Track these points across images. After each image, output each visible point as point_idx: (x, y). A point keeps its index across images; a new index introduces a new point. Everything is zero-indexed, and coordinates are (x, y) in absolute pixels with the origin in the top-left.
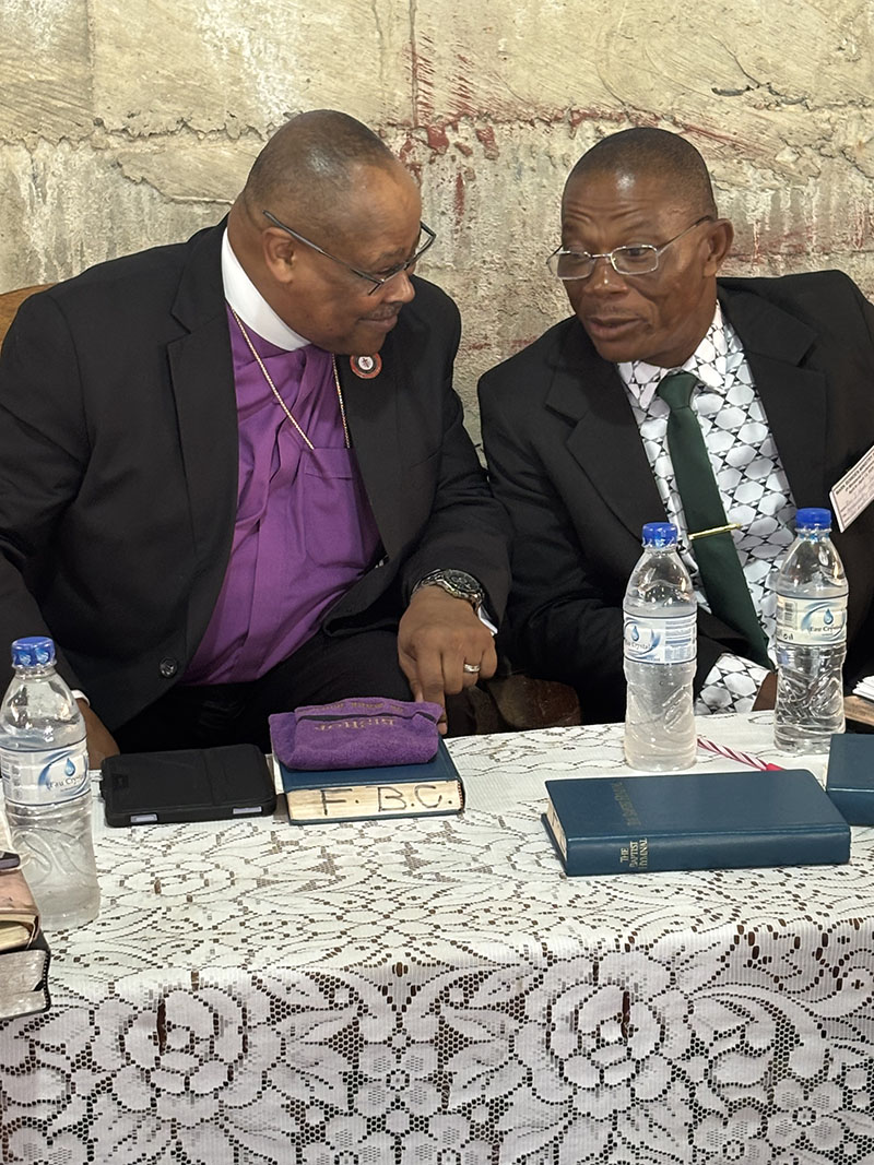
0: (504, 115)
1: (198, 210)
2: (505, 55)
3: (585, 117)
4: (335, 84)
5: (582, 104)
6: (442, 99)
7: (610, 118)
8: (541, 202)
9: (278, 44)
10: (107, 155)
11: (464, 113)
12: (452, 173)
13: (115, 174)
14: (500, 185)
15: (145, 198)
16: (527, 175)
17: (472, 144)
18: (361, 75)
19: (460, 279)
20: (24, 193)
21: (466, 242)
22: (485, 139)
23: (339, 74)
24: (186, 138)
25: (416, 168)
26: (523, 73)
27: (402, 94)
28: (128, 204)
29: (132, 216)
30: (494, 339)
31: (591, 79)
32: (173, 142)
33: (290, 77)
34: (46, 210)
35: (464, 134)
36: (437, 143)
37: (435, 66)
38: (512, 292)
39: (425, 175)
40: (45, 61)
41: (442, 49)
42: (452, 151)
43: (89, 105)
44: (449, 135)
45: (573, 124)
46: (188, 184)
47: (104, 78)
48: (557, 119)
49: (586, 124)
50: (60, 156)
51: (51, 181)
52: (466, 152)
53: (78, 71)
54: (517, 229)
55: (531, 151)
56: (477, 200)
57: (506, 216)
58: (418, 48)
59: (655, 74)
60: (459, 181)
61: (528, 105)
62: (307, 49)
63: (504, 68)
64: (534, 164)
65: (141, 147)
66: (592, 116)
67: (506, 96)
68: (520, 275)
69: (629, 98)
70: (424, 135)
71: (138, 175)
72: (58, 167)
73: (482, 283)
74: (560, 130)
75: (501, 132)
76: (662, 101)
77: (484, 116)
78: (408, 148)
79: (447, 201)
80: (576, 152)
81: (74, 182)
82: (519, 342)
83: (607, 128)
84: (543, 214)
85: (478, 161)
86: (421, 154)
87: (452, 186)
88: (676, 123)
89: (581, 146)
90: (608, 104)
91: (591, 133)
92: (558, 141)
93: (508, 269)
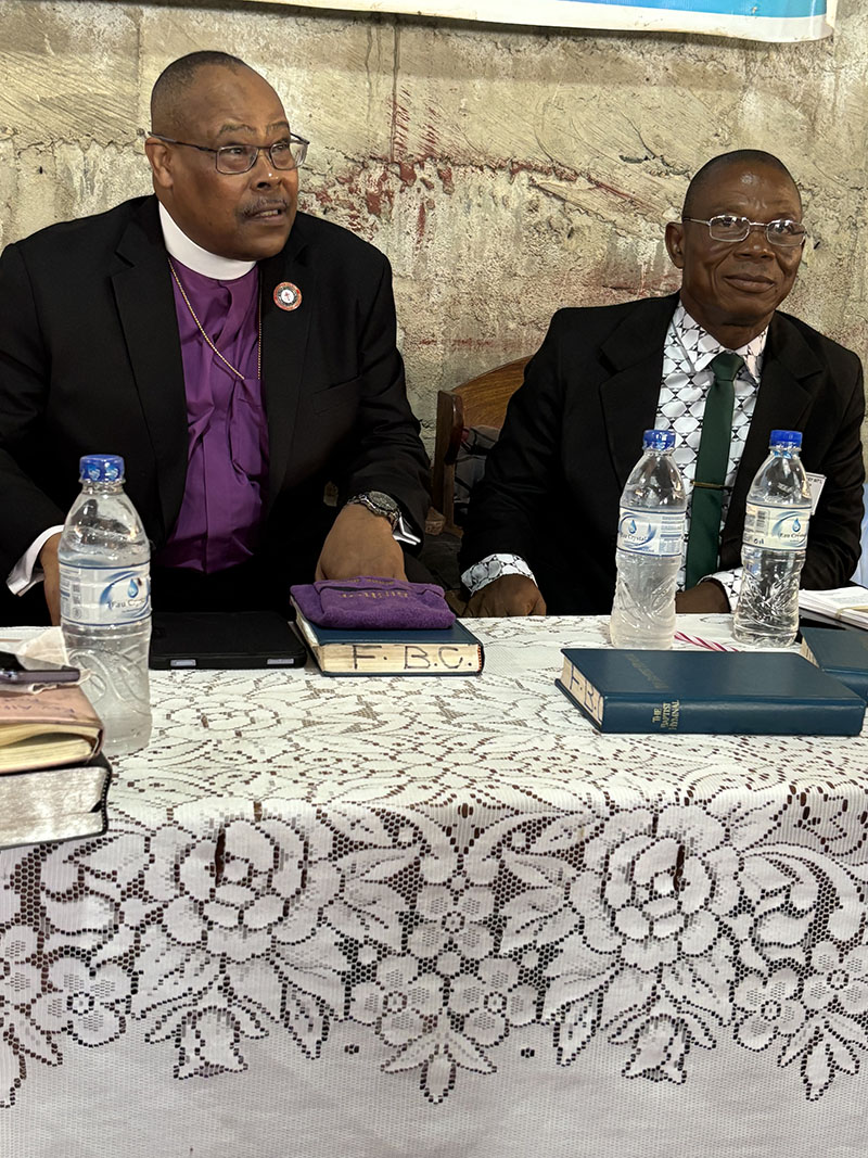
0: (461, 160)
2: (465, 112)
3: (522, 167)
4: (331, 121)
5: (521, 157)
6: (414, 142)
7: (541, 171)
8: (483, 232)
9: (289, 83)
11: (430, 155)
12: (416, 203)
14: (453, 215)
16: (474, 209)
17: (434, 180)
18: (353, 116)
19: (417, 287)
20: (77, 184)
21: (423, 258)
22: (445, 177)
23: (335, 114)
25: (389, 194)
26: (477, 127)
27: (383, 134)
30: (440, 337)
31: (530, 138)
35: (428, 172)
36: (407, 177)
37: (411, 114)
38: (456, 302)
39: (396, 201)
40: (102, 78)
41: (417, 102)
42: (418, 184)
43: (135, 118)
44: (417, 170)
45: (513, 173)
48: (501, 167)
49: (523, 174)
50: (108, 158)
51: (99, 177)
52: (429, 186)
53: (129, 89)
54: (464, 251)
55: (480, 190)
56: (434, 225)
57: (457, 239)
58: (399, 99)
59: (578, 140)
60: (422, 209)
61: (480, 153)
62: (312, 90)
63: (463, 122)
64: (480, 200)
66: (528, 167)
67: (464, 145)
68: (463, 288)
69: (556, 156)
70: (397, 169)
72: (105, 166)
73: (434, 291)
74: (503, 176)
75: (457, 173)
76: (581, 161)
77: (446, 159)
78: (384, 178)
79: (411, 224)
80: (513, 196)
81: (117, 179)
82: (458, 341)
83: (539, 179)
84: (483, 242)
85: (437, 194)
86: (394, 184)
87: (416, 212)
88: (590, 180)
89: (517, 191)
90: (540, 160)
91: (525, 181)
92: (501, 185)
93: (454, 282)
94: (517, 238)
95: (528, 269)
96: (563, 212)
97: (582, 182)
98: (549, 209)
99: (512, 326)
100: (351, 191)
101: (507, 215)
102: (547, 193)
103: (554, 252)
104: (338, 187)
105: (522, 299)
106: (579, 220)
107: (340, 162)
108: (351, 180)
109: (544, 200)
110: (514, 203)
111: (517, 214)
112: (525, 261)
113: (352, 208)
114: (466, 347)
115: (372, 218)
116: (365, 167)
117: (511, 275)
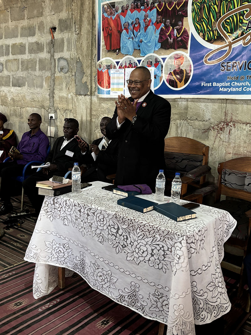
0: (237, 122)
1: (197, 130)
2: (238, 114)
3: (248, 123)
4: (215, 116)
6: (229, 119)
8: (240, 135)
9: (209, 110)
10: (188, 122)
11: (231, 121)
12: (229, 129)
13: (188, 125)
14: (235, 132)
15: (191, 128)
16: (239, 131)
18: (219, 115)
21: (230, 139)
22: (234, 125)
23: (216, 114)
24: (197, 121)
26: (240, 116)
27: (223, 118)
28: (189, 128)
29: (189, 130)
30: (232, 153)
32: (195, 121)
33: (210, 114)
34: (181, 128)
35: (231, 124)
36: (227, 125)
37: (228, 114)
38: (235, 147)
39: (225, 129)
41: (229, 112)
42: (229, 126)
43: (186, 116)
44: (229, 124)
45: (246, 124)
46: (196, 127)
47: (189, 113)
48: (244, 123)
49: (248, 125)
52: (231, 126)
53: (186, 111)
54: (237, 138)
55: (240, 127)
56: (232, 133)
57: (236, 136)
58: (226, 112)
60: (230, 130)
61: (240, 121)
62: (212, 111)
64: (240, 129)
65: (192, 121)
67: (237, 119)
68: (236, 144)
70: (226, 123)
71: (190, 125)
72: (182, 123)
73: (231, 145)
75: (236, 124)
77: (234, 122)
78: (224, 125)
79: (228, 133)
80: (246, 128)
84: (240, 137)
85: (233, 128)
92: (244, 126)
94: (247, 136)
95: (249, 142)
99: (245, 152)
100: (218, 127)
101: (245, 132)
104: (216, 126)
105: (247, 147)
107: (216, 122)
108: (218, 125)
110: (247, 130)
111: (247, 132)
112: (248, 140)
113: (218, 130)
114: (236, 155)
115: (221, 132)
116: (220, 123)
117: (245, 142)
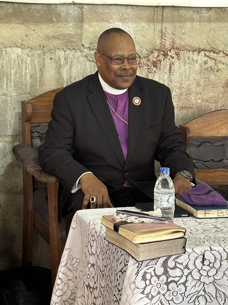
0: (183, 49)
2: (184, 34)
3: (202, 50)
4: (142, 38)
5: (202, 47)
6: (168, 44)
7: (208, 51)
8: (190, 71)
9: (129, 27)
10: (84, 54)
11: (173, 48)
12: (168, 63)
13: (85, 59)
14: (180, 67)
16: (187, 64)
17: (174, 56)
18: (149, 37)
20: (62, 62)
21: (171, 81)
22: (177, 54)
23: (143, 36)
25: (160, 61)
26: (188, 38)
27: (158, 42)
28: (88, 67)
29: (89, 70)
31: (205, 41)
34: (67, 67)
35: (172, 53)
36: (165, 55)
37: (167, 35)
38: (181, 94)
39: (162, 63)
40: (71, 29)
41: (169, 31)
42: (169, 57)
43: (81, 40)
44: (169, 53)
45: (199, 52)
47: (85, 34)
48: (195, 50)
49: (202, 52)
50: (72, 53)
51: (69, 60)
52: (172, 58)
53: (79, 31)
54: (184, 78)
55: (189, 58)
56: (174, 70)
57: (181, 75)
58: (163, 31)
59: (220, 40)
61: (189, 46)
62: (136, 29)
63: (184, 37)
64: (189, 61)
65: (92, 52)
66: (204, 50)
67: (183, 44)
68: (183, 90)
69: (213, 46)
70: (162, 53)
71: (91, 59)
72: (71, 56)
74: (196, 53)
75: (181, 53)
76: (221, 47)
77: (178, 49)
78: (158, 56)
79: (167, 70)
80: (199, 59)
81: (75, 60)
82: (182, 107)
83: (207, 53)
84: (190, 75)
85: (175, 60)
86: (161, 57)
87: (169, 66)
88: (224, 53)
89: (201, 58)
90: (208, 47)
91: (203, 55)
92: (195, 56)
93: (181, 88)
94: (200, 73)
95: (204, 83)
96: (215, 64)
97: (221, 54)
98: (211, 63)
99: (199, 101)
100: (148, 60)
101: (197, 66)
102: (210, 58)
103: (212, 77)
104: (144, 59)
105: (202, 93)
106: (220, 66)
107: (145, 52)
108: (148, 57)
109: (209, 60)
110: (199, 62)
111: (201, 65)
112: (203, 80)
113: (148, 66)
114: (184, 109)
115: (154, 69)
116: (152, 52)
117: (198, 85)
